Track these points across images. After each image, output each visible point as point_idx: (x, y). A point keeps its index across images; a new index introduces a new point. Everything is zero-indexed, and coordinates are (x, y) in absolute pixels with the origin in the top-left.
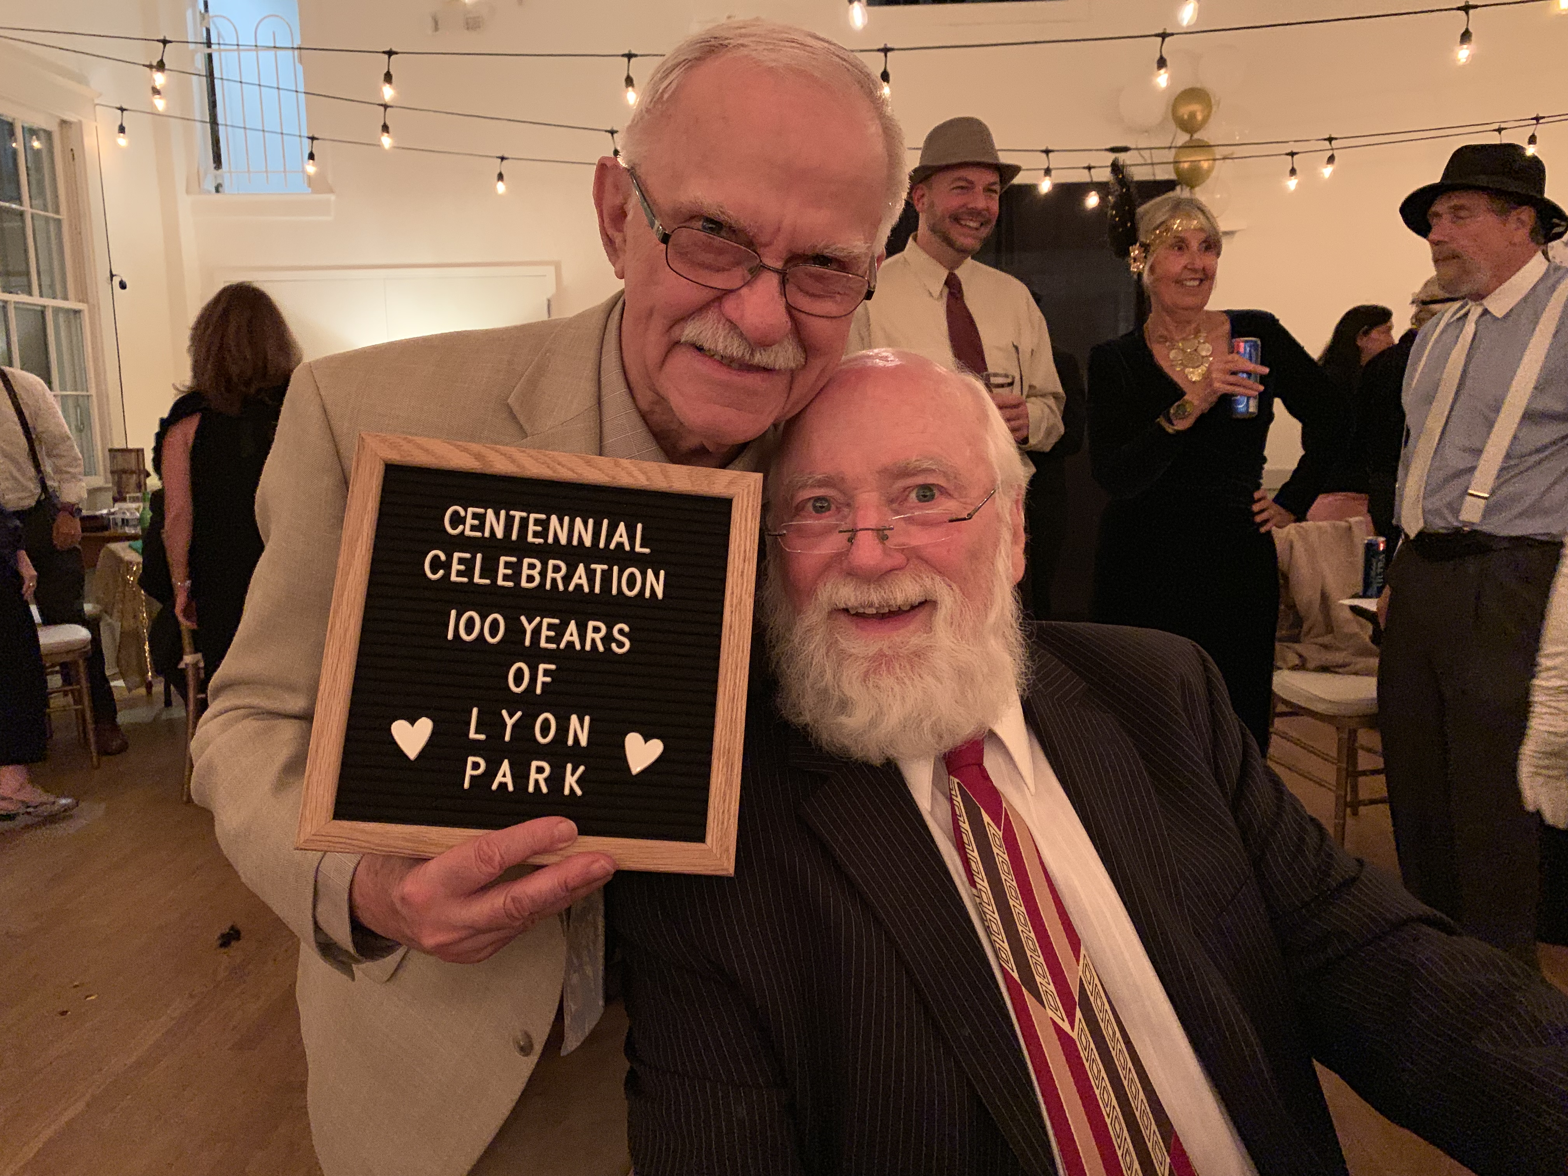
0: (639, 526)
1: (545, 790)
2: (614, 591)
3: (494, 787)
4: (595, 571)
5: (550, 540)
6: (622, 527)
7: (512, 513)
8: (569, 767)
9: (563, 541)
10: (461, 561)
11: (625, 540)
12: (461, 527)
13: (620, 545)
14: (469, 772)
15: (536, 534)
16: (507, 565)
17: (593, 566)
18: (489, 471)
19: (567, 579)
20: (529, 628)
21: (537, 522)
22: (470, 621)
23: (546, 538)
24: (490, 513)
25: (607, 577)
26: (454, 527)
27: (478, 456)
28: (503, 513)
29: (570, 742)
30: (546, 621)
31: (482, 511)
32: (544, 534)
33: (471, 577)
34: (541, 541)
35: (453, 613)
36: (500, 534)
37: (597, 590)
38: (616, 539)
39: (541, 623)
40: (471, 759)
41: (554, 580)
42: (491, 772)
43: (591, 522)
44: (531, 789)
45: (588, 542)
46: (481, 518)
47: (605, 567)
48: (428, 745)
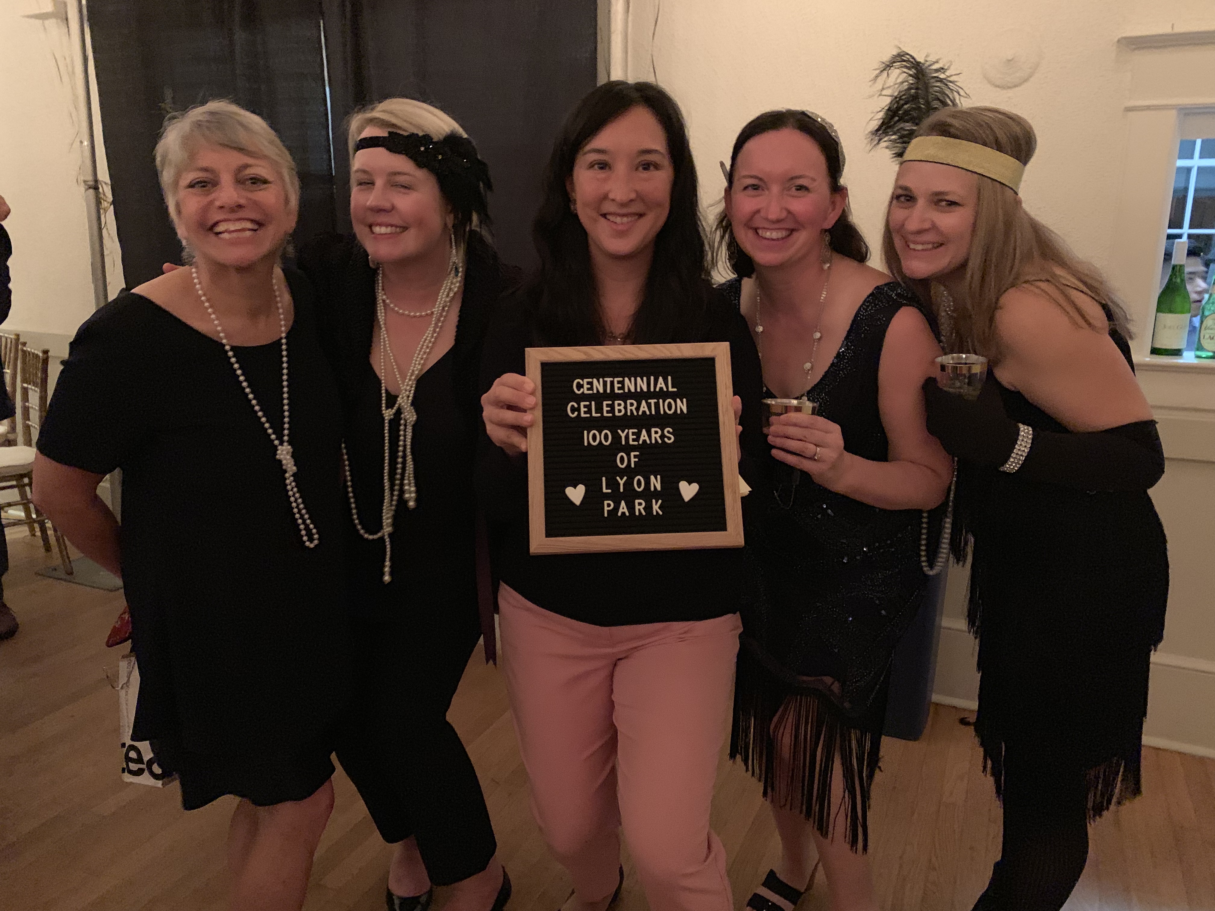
0: (669, 378)
1: (644, 513)
2: (662, 412)
3: (619, 514)
4: (650, 403)
5: (626, 390)
6: (661, 379)
7: (606, 379)
8: (654, 501)
9: (633, 390)
10: (585, 406)
11: (663, 386)
12: (582, 390)
13: (661, 388)
14: (606, 509)
15: (619, 388)
16: (608, 405)
17: (649, 401)
18: (592, 359)
19: (638, 409)
20: (623, 435)
21: (619, 382)
22: (594, 435)
23: (624, 390)
24: (595, 381)
25: (657, 405)
26: (579, 390)
27: (585, 353)
28: (601, 380)
29: (652, 489)
30: (631, 431)
31: (590, 380)
32: (622, 388)
33: (591, 414)
34: (622, 391)
35: (585, 432)
36: (601, 391)
37: (653, 413)
38: (659, 386)
39: (628, 433)
40: (606, 502)
41: (631, 410)
42: (616, 508)
43: (645, 379)
44: (637, 514)
45: (645, 389)
46: (591, 383)
47: (656, 400)
48: (584, 498)
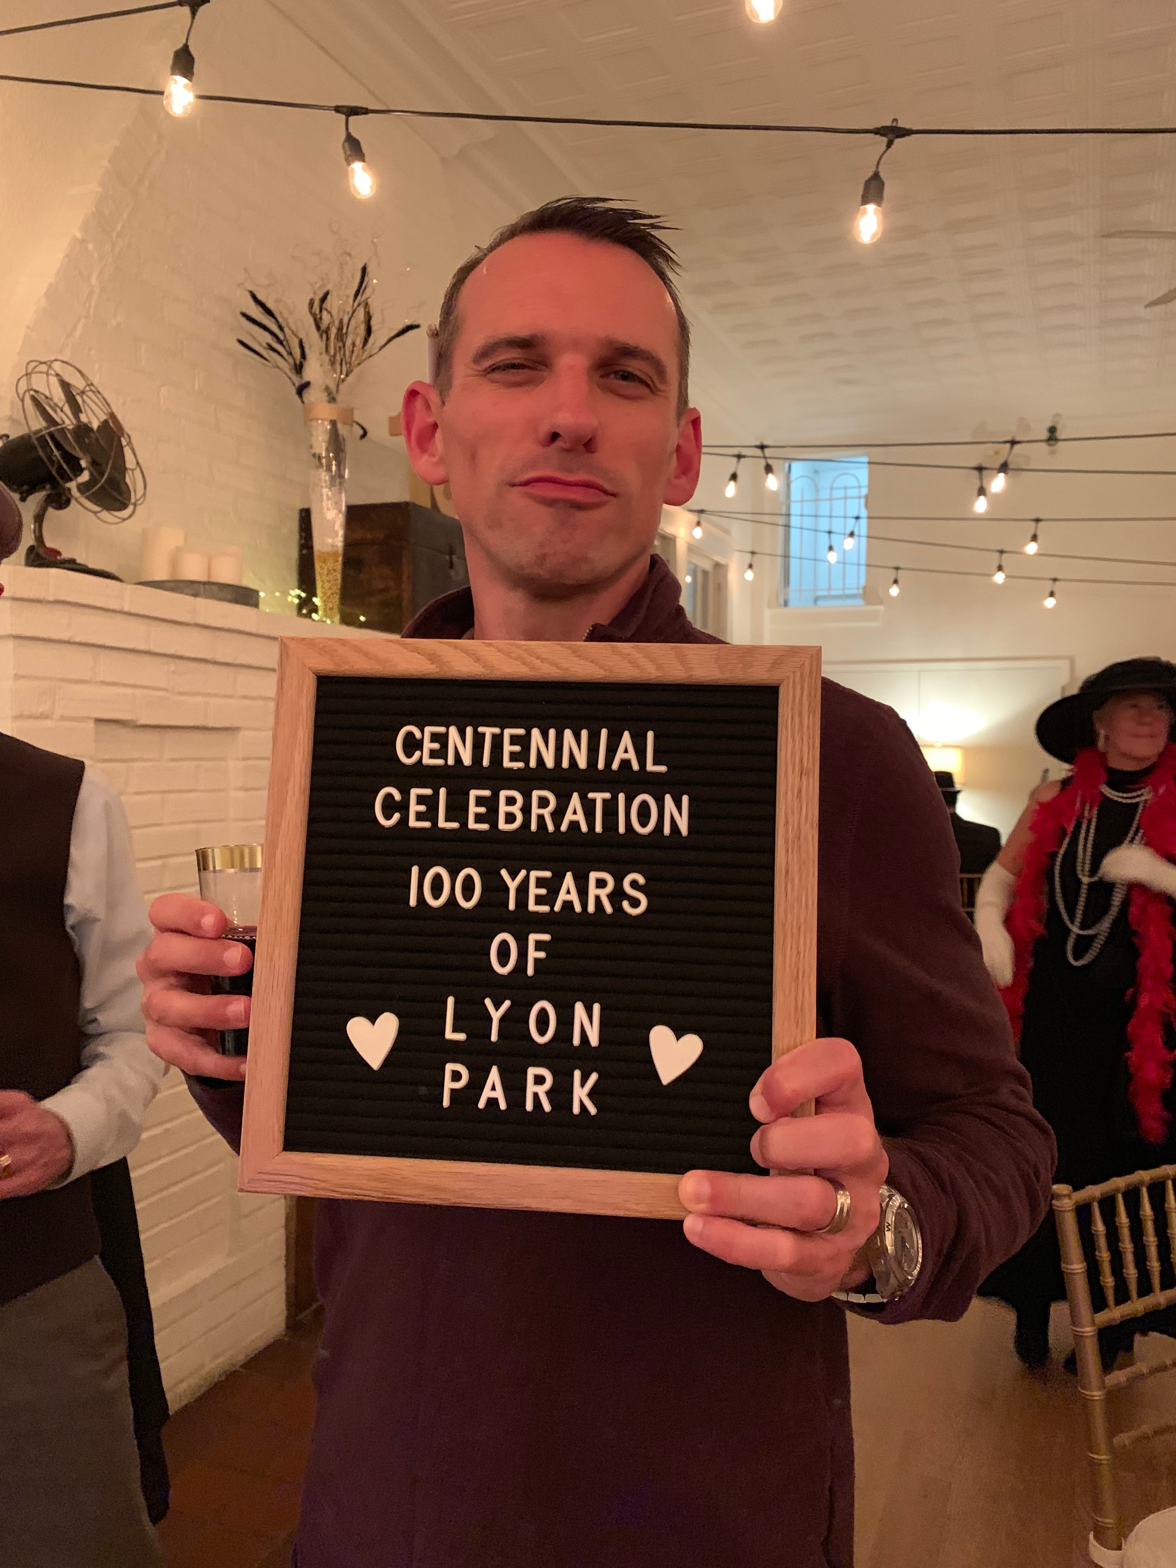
0: (650, 736)
1: (547, 1107)
2: (622, 829)
3: (481, 1104)
4: (594, 801)
5: (533, 763)
6: (626, 739)
7: (481, 729)
8: (577, 1074)
9: (550, 763)
10: (421, 800)
11: (632, 756)
12: (417, 754)
13: (625, 763)
14: (449, 1085)
15: (514, 757)
16: (480, 801)
17: (591, 795)
18: (448, 675)
19: (558, 815)
20: (513, 885)
21: (514, 740)
22: (437, 880)
23: (527, 762)
24: (453, 731)
25: (610, 809)
26: (409, 755)
27: (432, 657)
28: (469, 730)
29: (576, 1041)
30: (534, 874)
31: (442, 729)
32: (524, 756)
33: (435, 821)
34: (521, 765)
35: (415, 870)
36: (467, 760)
37: (598, 828)
38: (620, 755)
40: (450, 1067)
41: (541, 818)
42: (477, 1084)
43: (584, 733)
44: (529, 1106)
46: (441, 739)
47: (607, 795)
48: (395, 1048)
